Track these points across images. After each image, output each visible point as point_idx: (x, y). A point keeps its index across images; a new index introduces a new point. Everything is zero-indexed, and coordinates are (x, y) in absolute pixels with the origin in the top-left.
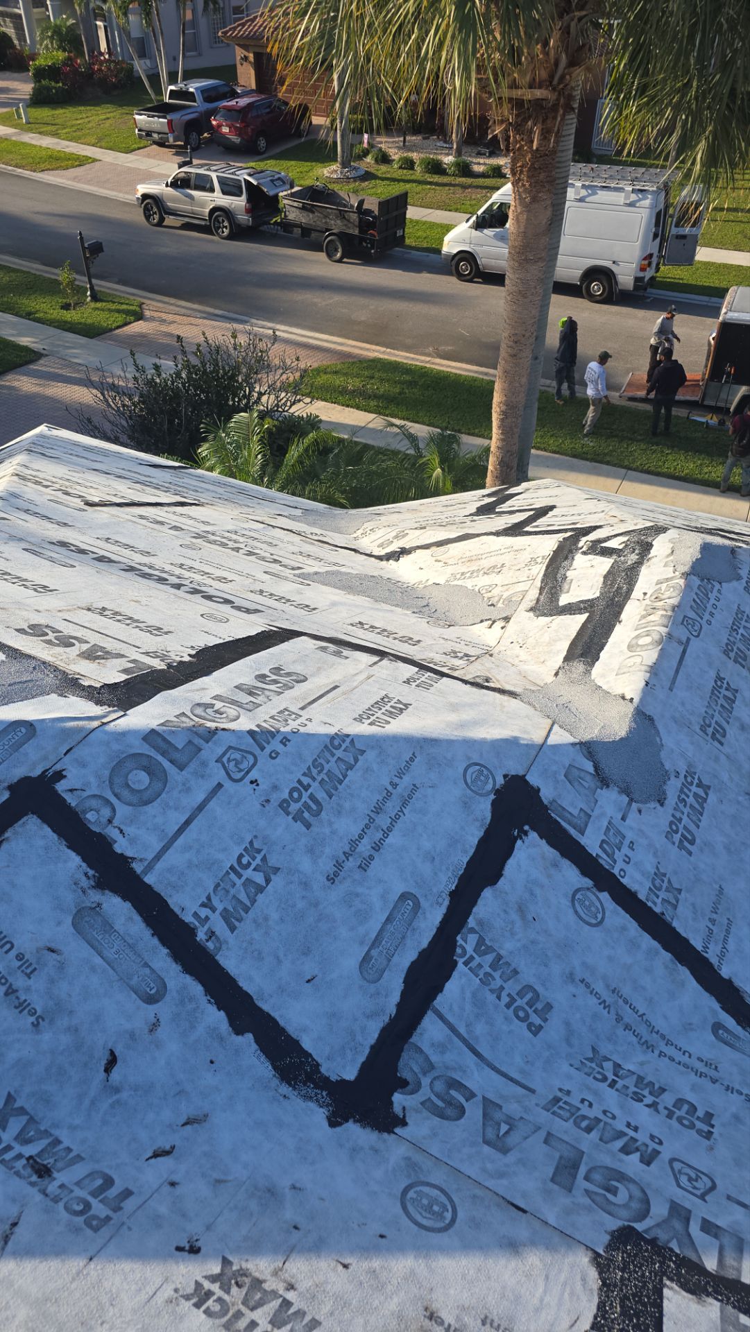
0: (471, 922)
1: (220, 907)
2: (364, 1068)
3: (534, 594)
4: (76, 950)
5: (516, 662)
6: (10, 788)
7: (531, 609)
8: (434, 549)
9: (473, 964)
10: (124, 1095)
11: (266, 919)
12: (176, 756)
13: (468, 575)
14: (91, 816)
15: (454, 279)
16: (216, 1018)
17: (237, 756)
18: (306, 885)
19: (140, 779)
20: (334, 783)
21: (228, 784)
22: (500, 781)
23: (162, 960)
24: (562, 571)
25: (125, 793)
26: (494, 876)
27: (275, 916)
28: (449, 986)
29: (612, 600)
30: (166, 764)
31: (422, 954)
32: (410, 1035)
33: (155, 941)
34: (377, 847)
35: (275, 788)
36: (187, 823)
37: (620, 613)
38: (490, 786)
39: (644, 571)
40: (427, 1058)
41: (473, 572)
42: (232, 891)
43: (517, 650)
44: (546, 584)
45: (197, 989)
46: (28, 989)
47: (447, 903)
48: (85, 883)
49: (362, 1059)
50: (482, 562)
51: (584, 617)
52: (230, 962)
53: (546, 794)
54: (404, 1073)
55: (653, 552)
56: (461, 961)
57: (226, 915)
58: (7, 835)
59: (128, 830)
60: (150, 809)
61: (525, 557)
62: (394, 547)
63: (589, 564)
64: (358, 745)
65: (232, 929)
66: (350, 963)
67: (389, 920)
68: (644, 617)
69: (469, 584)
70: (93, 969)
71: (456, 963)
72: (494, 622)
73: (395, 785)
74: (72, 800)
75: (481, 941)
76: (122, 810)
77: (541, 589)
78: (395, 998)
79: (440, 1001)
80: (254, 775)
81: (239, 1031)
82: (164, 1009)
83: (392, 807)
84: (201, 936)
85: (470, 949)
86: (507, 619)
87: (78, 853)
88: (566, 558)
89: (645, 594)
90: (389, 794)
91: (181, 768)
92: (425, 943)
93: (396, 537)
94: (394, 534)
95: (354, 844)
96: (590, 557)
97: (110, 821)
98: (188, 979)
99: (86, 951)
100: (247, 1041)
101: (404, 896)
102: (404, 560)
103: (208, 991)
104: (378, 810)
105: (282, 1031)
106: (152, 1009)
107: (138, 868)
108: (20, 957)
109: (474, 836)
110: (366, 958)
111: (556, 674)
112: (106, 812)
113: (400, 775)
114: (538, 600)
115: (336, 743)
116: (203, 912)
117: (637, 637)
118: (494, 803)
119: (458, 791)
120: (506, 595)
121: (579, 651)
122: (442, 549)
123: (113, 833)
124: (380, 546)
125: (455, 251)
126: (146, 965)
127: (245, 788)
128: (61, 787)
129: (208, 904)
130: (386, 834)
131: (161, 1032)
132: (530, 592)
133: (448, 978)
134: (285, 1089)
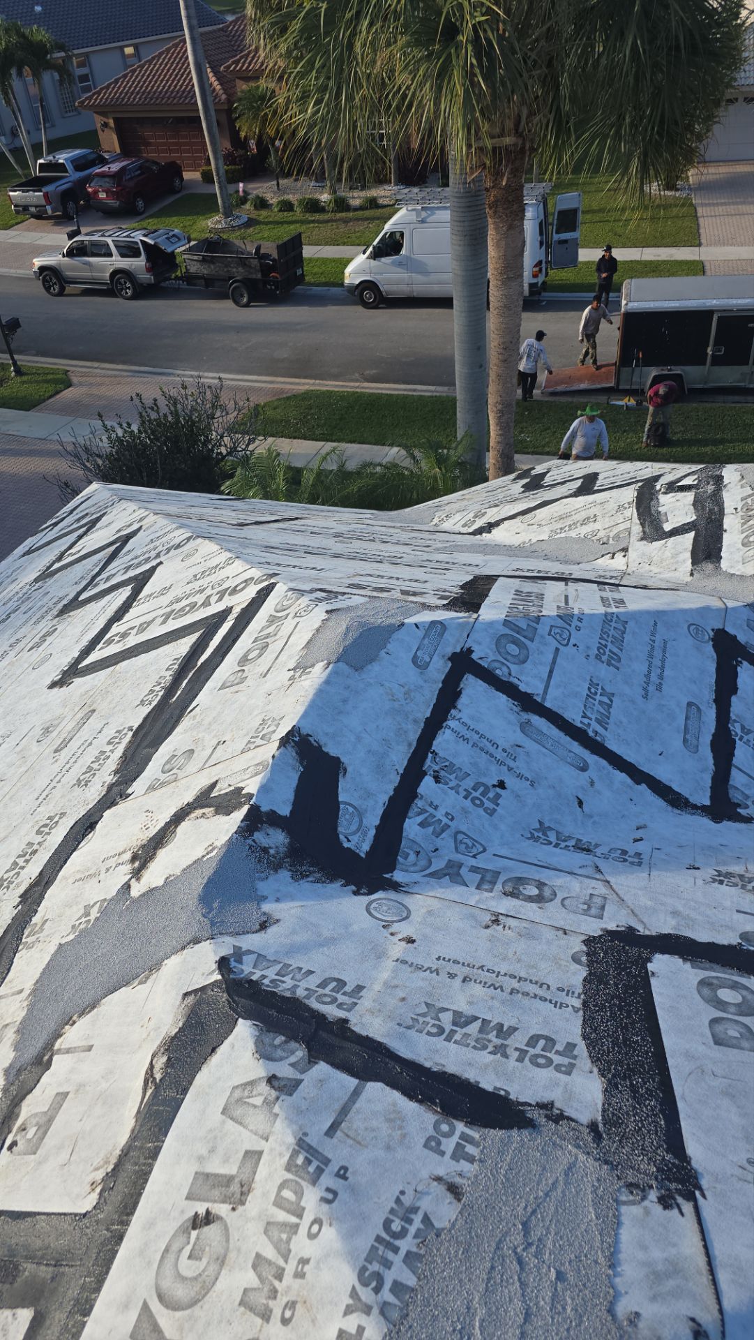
0: (733, 716)
1: (593, 717)
2: (712, 798)
3: (637, 529)
4: (529, 744)
5: (652, 574)
6: (449, 659)
7: (642, 539)
8: (520, 518)
9: (745, 740)
10: (596, 818)
11: (621, 722)
12: (525, 634)
13: (567, 528)
14: (498, 672)
15: (360, 309)
16: (621, 777)
17: (557, 630)
18: (633, 702)
19: (513, 649)
20: (619, 642)
21: (561, 648)
22: (712, 634)
23: (576, 748)
24: (653, 509)
25: (509, 657)
26: (734, 690)
27: (624, 720)
28: (736, 752)
29: (710, 518)
30: (523, 639)
31: (714, 735)
32: (728, 780)
33: (568, 738)
34: (661, 677)
35: (588, 648)
36: (551, 672)
37: (721, 525)
38: (707, 637)
39: (725, 494)
40: (743, 793)
41: (570, 526)
42: (595, 708)
43: (648, 568)
44: (644, 520)
45: (604, 763)
46: (518, 768)
47: (714, 706)
48: (515, 709)
49: (708, 793)
50: (574, 517)
51: (692, 534)
52: (612, 745)
53: (742, 638)
54: (736, 801)
55: (726, 481)
56: (737, 739)
57: (598, 721)
58: (462, 686)
59: (522, 678)
60: (528, 665)
61: (612, 506)
62: (480, 523)
63: (674, 499)
64: (622, 619)
65: (606, 729)
66: (677, 743)
67: (687, 718)
68: (743, 524)
69: (573, 534)
70: (544, 754)
71: (735, 741)
72: (614, 554)
73: (654, 641)
74: (484, 664)
75: (743, 728)
76: (513, 667)
77: (642, 524)
78: (711, 761)
79: (735, 761)
80: (572, 641)
81: (638, 783)
82: (592, 772)
83: (658, 653)
84: (591, 734)
85: (739, 731)
86: (625, 550)
87: (504, 693)
88: (652, 499)
89: (736, 509)
90: (653, 647)
91: (532, 640)
92: (713, 731)
93: (476, 516)
94: (472, 515)
95: (648, 676)
96: (671, 495)
97: (510, 674)
98: (596, 757)
99: (537, 746)
100: (643, 787)
101: (690, 704)
102: (495, 531)
103: (611, 763)
104: (651, 656)
105: (660, 782)
106: (586, 774)
107: (539, 700)
108: (504, 750)
109: (712, 667)
110: (685, 741)
111: (692, 575)
112: (505, 669)
113: (653, 634)
114: (644, 532)
115: (609, 618)
116: (586, 721)
117: (746, 537)
118: (714, 646)
119: (690, 641)
120: (612, 535)
121: (701, 556)
122: (529, 515)
123: (516, 681)
124: (464, 526)
125: (357, 282)
126: (570, 751)
127: (570, 649)
128: (474, 656)
129: (585, 716)
130: (662, 668)
131: (598, 785)
132: (633, 528)
133: (734, 748)
134: (677, 811)
